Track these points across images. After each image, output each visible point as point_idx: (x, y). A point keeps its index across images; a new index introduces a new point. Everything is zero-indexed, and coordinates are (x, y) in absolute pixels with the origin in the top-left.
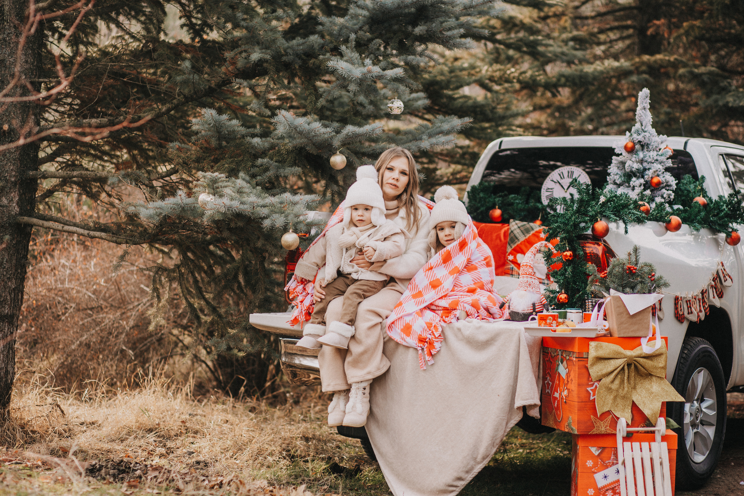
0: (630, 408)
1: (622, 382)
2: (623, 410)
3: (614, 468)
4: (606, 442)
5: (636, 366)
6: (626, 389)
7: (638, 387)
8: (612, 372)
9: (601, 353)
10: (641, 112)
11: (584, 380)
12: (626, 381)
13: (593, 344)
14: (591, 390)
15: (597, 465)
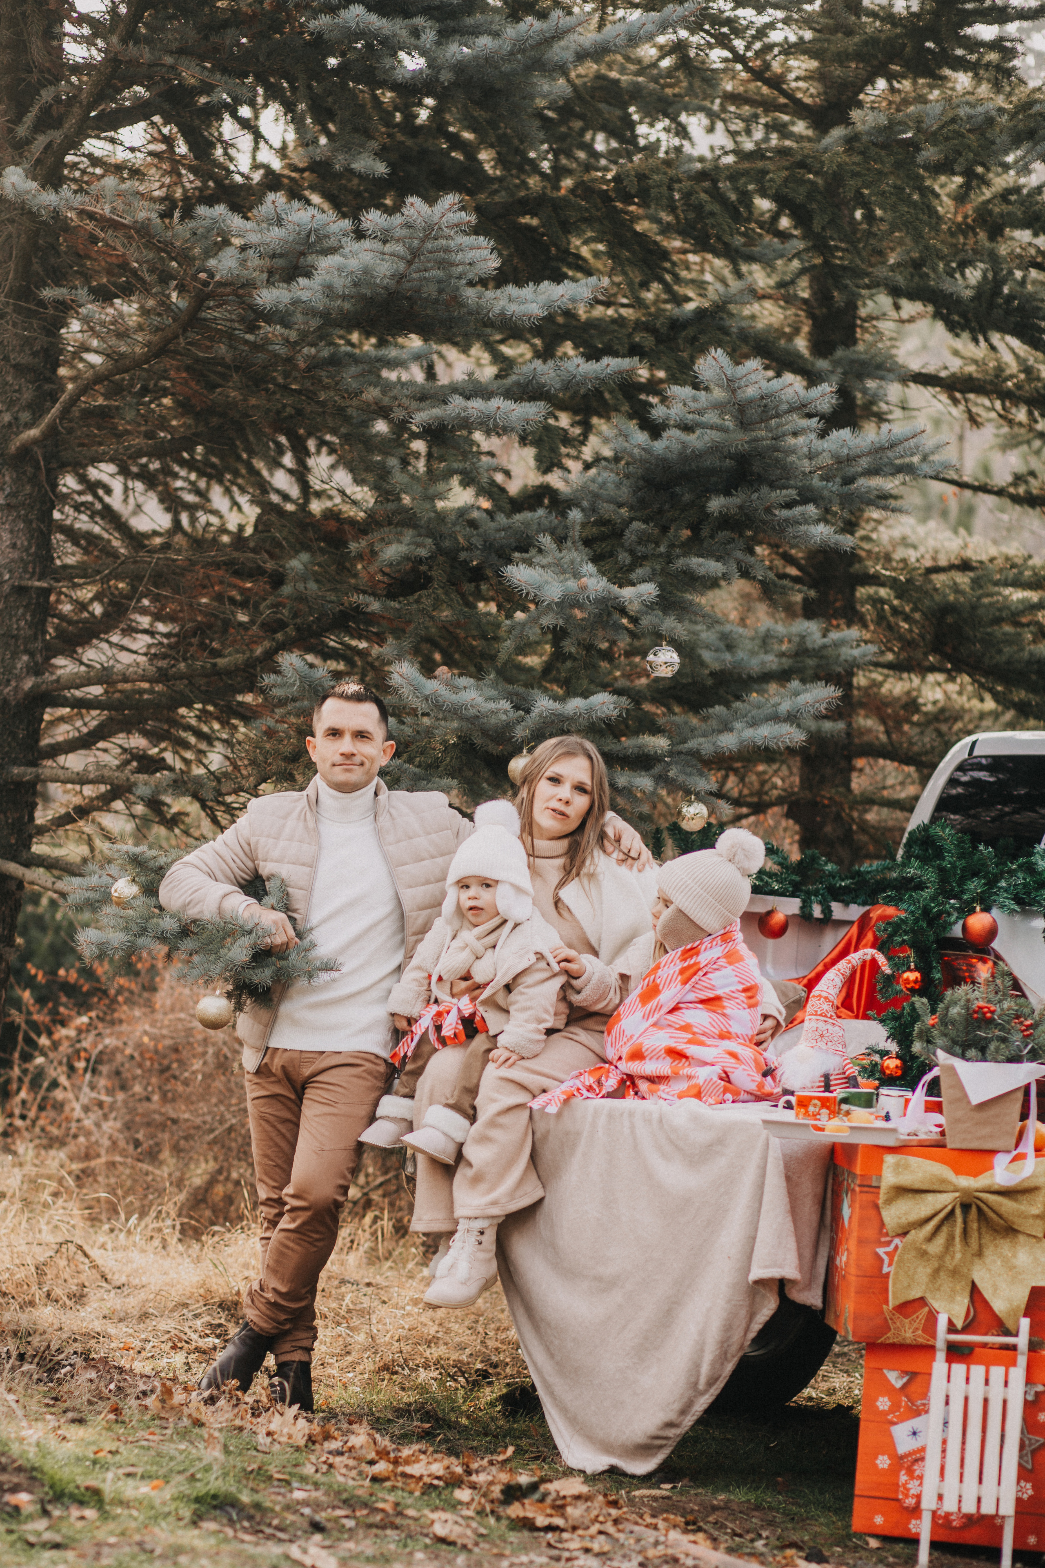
0: (966, 1294)
1: (951, 1238)
2: (952, 1299)
4: (915, 1363)
5: (981, 1211)
6: (958, 1256)
7: (987, 1252)
8: (930, 1219)
9: (906, 1179)
11: (871, 1232)
12: (957, 1239)
13: (890, 1159)
14: (886, 1253)
15: (900, 1407)
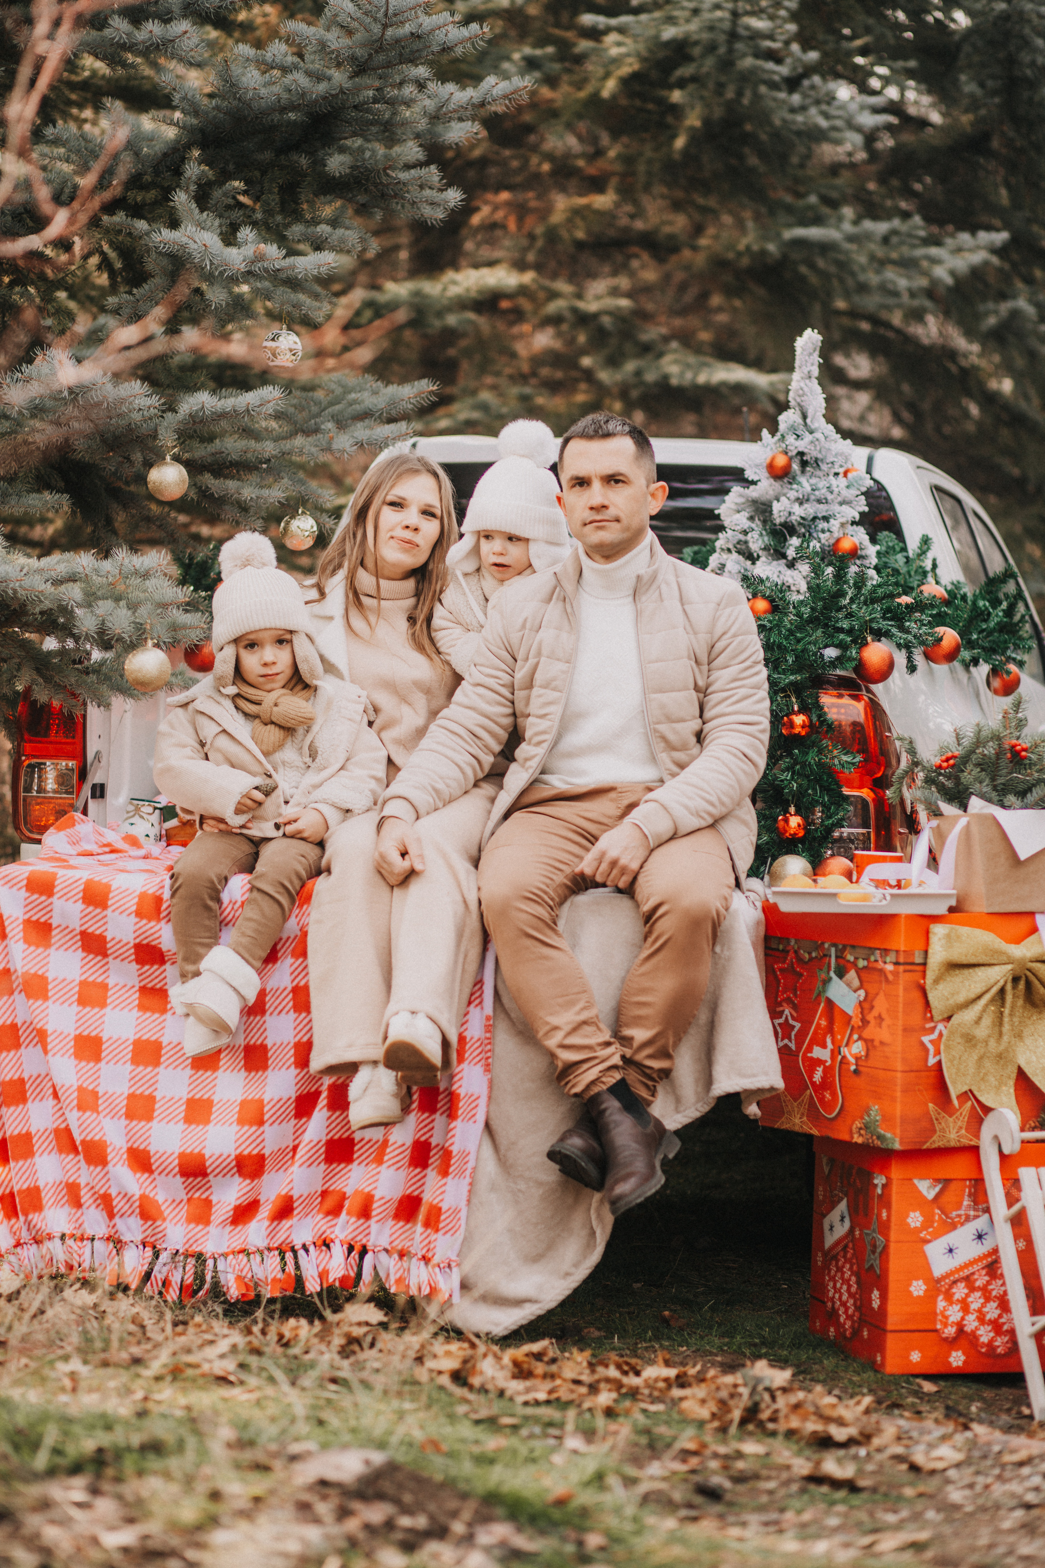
0: (1012, 1083)
1: (999, 1020)
2: (998, 1088)
3: (971, 1228)
4: (958, 1168)
5: (1028, 984)
6: (1005, 1038)
7: (1026, 1032)
8: (979, 997)
9: (958, 954)
10: (802, 384)
11: (916, 1018)
12: (1006, 1019)
13: (937, 930)
14: (931, 1041)
15: (933, 1222)
